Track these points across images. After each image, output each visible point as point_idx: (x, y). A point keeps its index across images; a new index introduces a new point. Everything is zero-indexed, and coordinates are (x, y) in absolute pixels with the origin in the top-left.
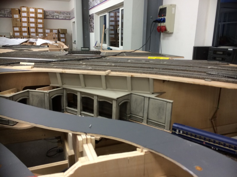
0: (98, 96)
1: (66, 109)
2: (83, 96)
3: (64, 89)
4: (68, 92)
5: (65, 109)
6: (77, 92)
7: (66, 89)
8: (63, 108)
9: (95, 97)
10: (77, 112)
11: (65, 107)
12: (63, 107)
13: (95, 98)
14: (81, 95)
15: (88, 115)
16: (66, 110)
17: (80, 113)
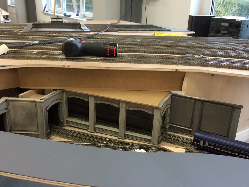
0: (127, 103)
1: (67, 121)
2: (98, 102)
4: (70, 97)
5: (65, 122)
6: (88, 96)
8: (62, 121)
9: (121, 104)
10: (88, 126)
11: (65, 119)
12: (63, 119)
13: (122, 106)
14: (94, 101)
15: (107, 130)
16: (67, 123)
17: (94, 127)
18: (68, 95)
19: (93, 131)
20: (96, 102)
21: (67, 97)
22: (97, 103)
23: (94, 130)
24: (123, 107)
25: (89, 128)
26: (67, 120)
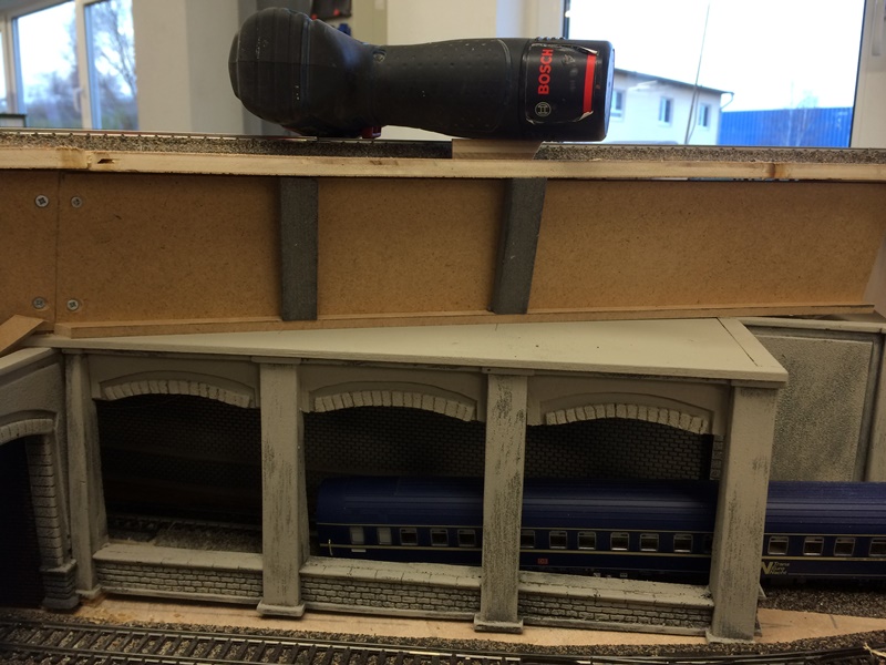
1: (98, 563)
2: (325, 404)
3: (61, 357)
4: (115, 393)
5: (87, 574)
7: (86, 355)
8: (65, 569)
9: (495, 393)
10: (258, 575)
11: (84, 554)
13: (504, 407)
15: (395, 585)
16: (99, 578)
17: (302, 576)
18: (104, 384)
19: (299, 609)
20: (313, 402)
21: (97, 395)
22: (321, 409)
23: (304, 596)
24: (513, 414)
25: (268, 587)
26: (101, 555)
